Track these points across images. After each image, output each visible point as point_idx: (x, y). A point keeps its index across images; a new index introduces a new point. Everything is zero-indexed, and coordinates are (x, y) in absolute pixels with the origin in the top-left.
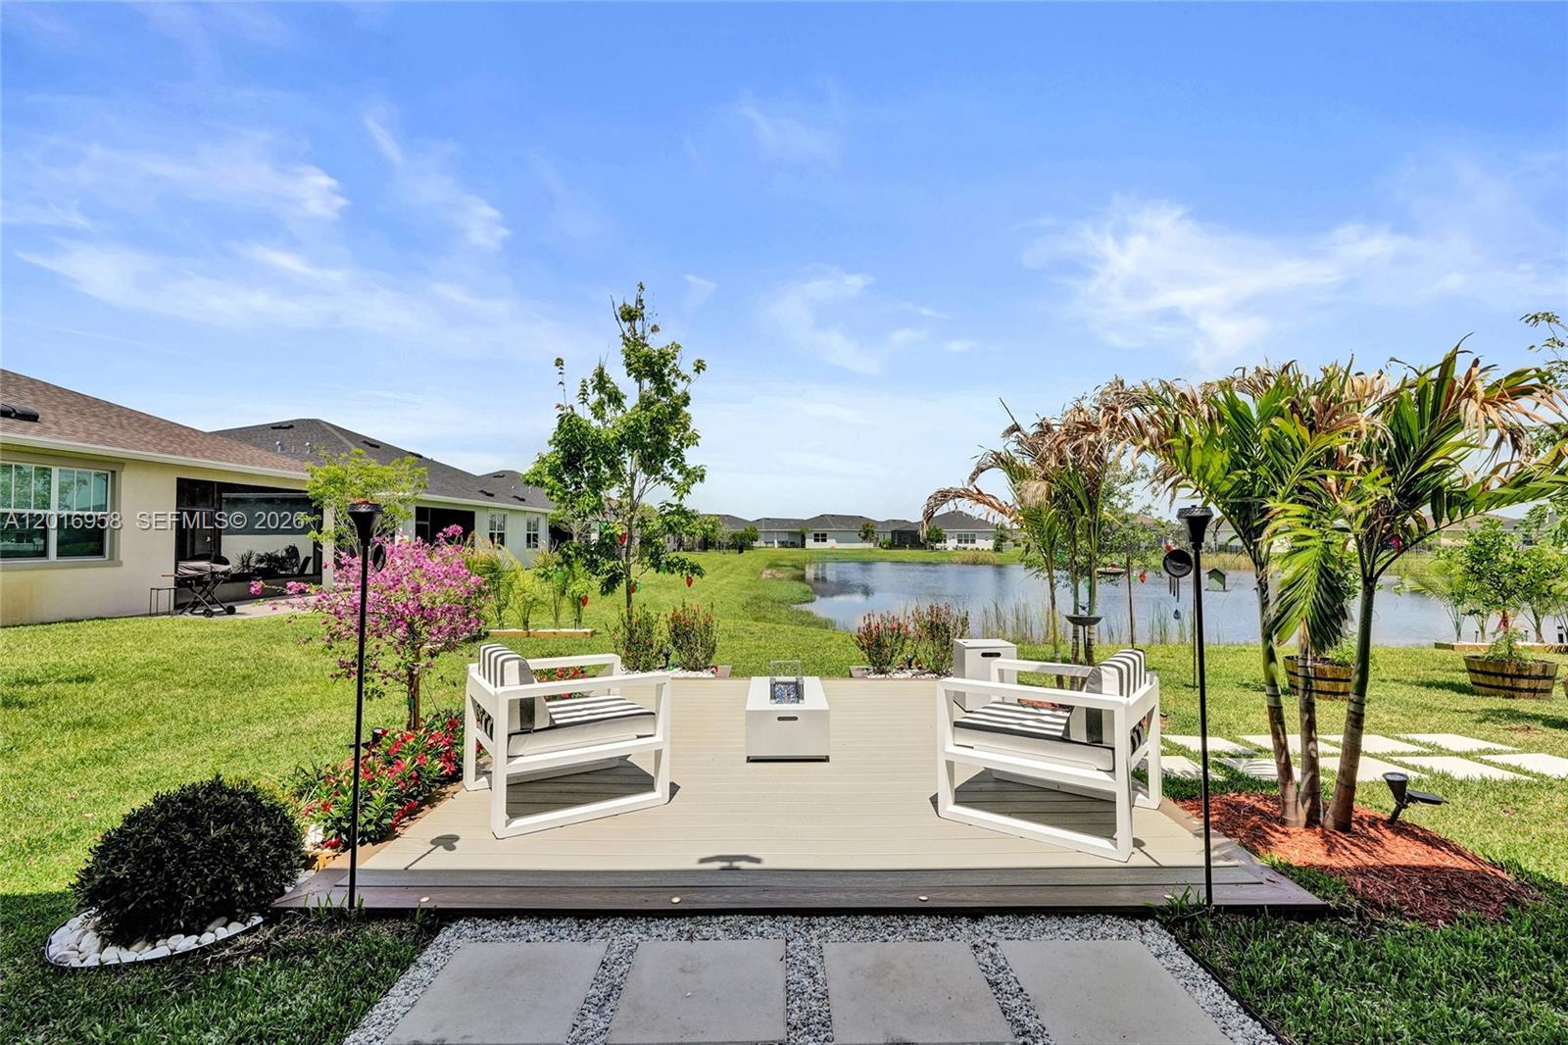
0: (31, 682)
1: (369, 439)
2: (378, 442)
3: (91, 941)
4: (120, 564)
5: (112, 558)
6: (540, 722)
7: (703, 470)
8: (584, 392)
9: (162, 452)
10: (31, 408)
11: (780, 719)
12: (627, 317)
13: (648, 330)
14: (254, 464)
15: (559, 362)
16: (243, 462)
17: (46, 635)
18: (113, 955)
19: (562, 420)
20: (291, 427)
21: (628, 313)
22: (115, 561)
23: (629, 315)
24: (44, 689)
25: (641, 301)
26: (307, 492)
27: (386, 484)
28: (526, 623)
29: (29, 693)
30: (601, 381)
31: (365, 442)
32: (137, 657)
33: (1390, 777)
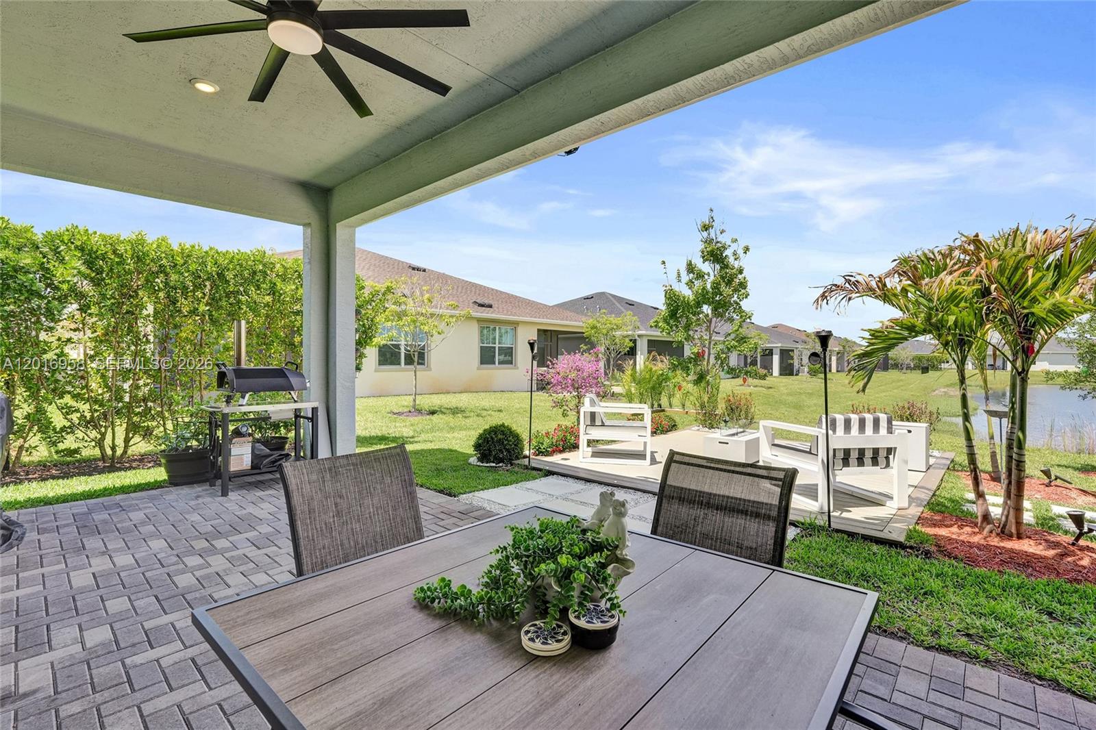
0: (485, 410)
1: (629, 300)
2: (633, 301)
3: (476, 460)
4: (518, 368)
5: (515, 366)
6: (598, 422)
7: (752, 314)
8: (679, 275)
9: (531, 317)
10: (491, 302)
11: (720, 442)
12: (703, 229)
13: (718, 233)
14: (567, 320)
15: (664, 263)
16: (562, 319)
17: (493, 395)
18: (478, 464)
19: (666, 292)
20: (592, 297)
21: (704, 227)
22: (516, 367)
23: (706, 228)
24: (489, 413)
25: (712, 218)
26: (584, 333)
27: (619, 328)
28: (684, 406)
29: (484, 413)
30: (691, 268)
31: (627, 303)
32: (518, 406)
33: (1070, 513)
